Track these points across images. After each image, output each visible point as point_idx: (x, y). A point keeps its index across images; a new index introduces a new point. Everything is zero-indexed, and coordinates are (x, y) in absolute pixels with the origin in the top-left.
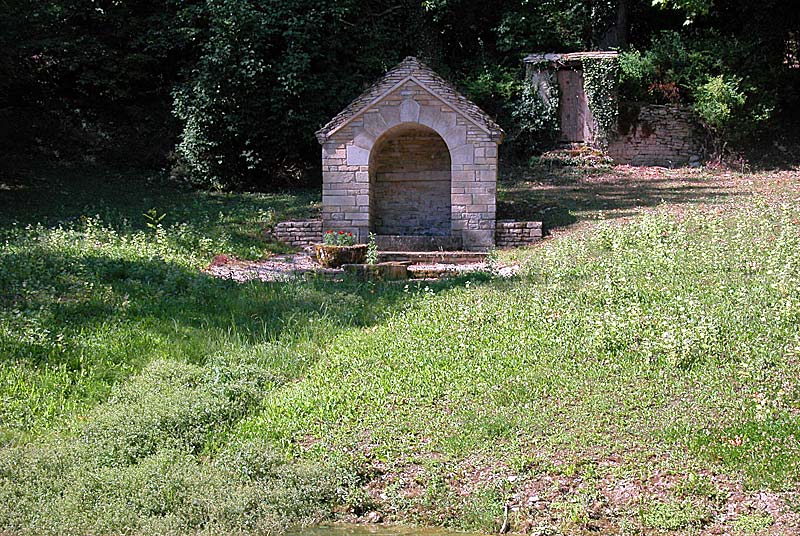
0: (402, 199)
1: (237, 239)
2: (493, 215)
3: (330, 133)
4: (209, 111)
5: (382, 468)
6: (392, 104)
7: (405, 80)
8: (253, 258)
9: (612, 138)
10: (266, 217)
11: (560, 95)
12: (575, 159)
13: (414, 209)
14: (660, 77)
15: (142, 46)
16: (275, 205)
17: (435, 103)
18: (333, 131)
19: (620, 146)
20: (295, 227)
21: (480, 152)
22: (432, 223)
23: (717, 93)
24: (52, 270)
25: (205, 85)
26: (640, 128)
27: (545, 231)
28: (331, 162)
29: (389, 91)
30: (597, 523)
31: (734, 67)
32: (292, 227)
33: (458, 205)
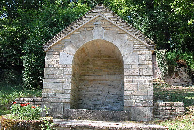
0: (93, 89)
2: (151, 97)
3: (51, 45)
6: (89, 29)
7: (97, 16)
13: (99, 95)
17: (114, 28)
18: (53, 44)
21: (142, 57)
22: (109, 103)
26: (174, 74)
27: (186, 109)
28: (50, 62)
29: (87, 22)
32: (24, 101)
33: (128, 90)
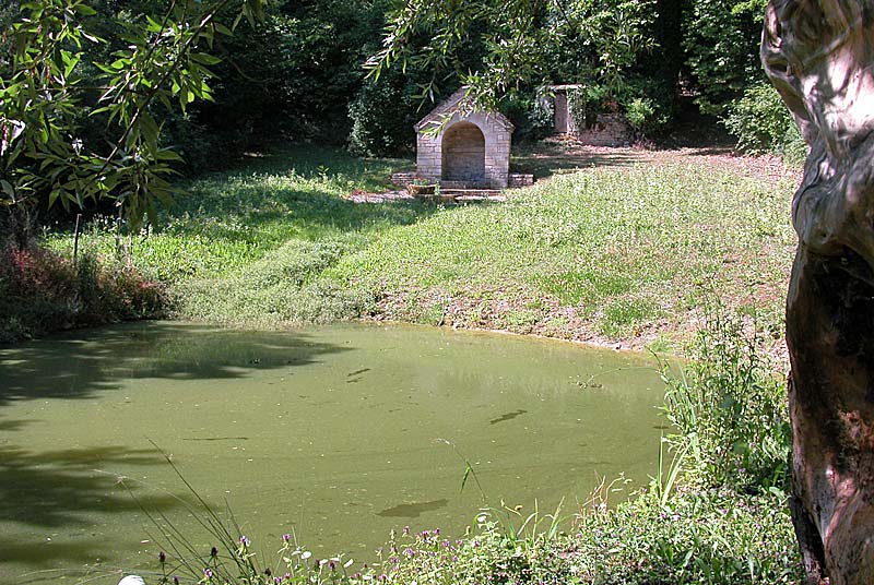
0: (461, 162)
1: (370, 182)
2: (507, 171)
3: (421, 127)
4: (366, 115)
5: (387, 293)
8: (377, 192)
9: (582, 131)
10: (389, 170)
11: (554, 108)
12: (562, 142)
14: (609, 99)
15: (334, 82)
16: (392, 165)
18: (423, 126)
19: (586, 136)
20: (403, 176)
21: (500, 137)
23: (639, 108)
24: (260, 196)
25: (364, 101)
26: (597, 126)
27: (535, 180)
30: (485, 321)
31: (650, 94)
32: (401, 176)
33: (489, 164)
